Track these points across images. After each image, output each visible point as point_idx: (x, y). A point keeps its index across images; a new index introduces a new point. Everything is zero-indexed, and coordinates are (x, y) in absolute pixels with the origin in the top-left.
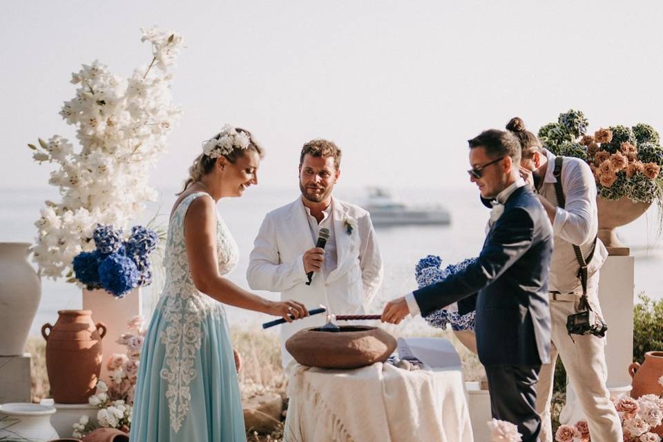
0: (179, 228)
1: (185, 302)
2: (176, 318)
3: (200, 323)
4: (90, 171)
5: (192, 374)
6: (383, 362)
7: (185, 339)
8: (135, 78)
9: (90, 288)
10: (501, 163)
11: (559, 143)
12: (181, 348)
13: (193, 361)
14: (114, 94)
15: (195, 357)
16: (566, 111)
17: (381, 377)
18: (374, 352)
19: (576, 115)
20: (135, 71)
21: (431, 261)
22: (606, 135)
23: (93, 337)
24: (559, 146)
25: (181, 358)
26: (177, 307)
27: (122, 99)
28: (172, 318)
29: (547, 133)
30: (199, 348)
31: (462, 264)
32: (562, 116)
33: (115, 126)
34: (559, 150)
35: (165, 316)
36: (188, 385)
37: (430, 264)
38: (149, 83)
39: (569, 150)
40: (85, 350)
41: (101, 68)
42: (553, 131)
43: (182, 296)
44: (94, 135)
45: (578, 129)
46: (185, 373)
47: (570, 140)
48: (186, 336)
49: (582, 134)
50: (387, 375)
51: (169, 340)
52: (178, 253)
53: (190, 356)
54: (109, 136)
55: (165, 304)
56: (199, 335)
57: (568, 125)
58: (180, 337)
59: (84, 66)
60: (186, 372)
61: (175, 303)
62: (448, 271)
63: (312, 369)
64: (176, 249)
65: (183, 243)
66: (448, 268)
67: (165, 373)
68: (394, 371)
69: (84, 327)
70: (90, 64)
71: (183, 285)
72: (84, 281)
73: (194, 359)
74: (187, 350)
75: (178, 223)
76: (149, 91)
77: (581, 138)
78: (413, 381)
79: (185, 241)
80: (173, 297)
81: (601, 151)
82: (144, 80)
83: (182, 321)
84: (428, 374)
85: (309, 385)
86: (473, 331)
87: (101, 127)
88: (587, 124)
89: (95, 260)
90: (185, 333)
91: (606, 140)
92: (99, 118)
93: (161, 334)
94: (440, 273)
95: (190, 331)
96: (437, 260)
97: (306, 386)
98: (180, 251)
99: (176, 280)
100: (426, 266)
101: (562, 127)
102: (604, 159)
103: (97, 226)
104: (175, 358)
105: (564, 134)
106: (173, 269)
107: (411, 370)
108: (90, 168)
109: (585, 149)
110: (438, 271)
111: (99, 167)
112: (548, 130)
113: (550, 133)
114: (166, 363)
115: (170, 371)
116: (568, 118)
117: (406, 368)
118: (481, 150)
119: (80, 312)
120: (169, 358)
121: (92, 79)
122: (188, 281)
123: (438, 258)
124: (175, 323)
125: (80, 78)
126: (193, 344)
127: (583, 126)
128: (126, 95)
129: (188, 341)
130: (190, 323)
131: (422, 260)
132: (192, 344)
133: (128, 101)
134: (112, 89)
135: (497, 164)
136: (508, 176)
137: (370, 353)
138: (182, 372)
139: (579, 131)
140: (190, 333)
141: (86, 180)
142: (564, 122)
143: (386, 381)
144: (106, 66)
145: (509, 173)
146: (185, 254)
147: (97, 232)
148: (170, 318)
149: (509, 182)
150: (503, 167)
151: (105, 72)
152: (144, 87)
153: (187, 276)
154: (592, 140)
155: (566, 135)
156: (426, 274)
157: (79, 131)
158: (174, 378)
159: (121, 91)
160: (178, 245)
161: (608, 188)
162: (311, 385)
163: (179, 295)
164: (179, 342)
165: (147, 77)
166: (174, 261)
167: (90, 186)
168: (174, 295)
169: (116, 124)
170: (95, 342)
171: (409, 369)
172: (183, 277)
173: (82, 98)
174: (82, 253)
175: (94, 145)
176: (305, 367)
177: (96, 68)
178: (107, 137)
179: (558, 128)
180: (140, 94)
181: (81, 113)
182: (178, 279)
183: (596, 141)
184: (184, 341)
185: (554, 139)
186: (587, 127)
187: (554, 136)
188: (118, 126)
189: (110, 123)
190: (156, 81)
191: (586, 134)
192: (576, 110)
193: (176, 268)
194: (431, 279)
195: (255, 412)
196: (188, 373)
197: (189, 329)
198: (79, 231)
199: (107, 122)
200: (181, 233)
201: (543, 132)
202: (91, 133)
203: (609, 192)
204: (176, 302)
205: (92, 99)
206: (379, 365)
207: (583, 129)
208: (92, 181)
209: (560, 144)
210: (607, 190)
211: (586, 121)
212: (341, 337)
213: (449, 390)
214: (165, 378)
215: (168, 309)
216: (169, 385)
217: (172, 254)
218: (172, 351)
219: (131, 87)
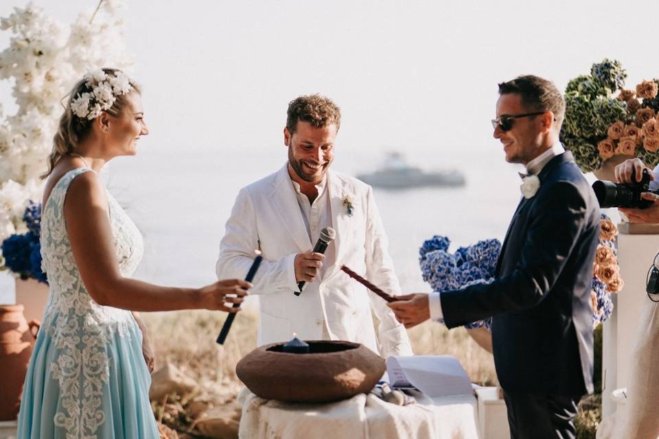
0: (58, 221)
1: (82, 320)
2: (70, 344)
3: (105, 346)
4: (24, 136)
5: (99, 417)
6: (367, 393)
7: (86, 370)
8: (79, 23)
9: (24, 277)
10: (540, 118)
11: (592, 98)
12: (82, 384)
13: (99, 399)
14: (53, 43)
15: (102, 394)
16: (600, 61)
17: (363, 415)
18: (354, 380)
19: (613, 65)
20: (80, 15)
21: (437, 242)
22: (650, 88)
23: (24, 339)
24: (592, 102)
25: (82, 396)
26: (72, 327)
27: (63, 49)
28: (65, 343)
29: (577, 87)
30: (107, 381)
31: (475, 246)
32: (596, 66)
33: (56, 81)
34: (592, 107)
35: (55, 341)
36: (95, 434)
37: (437, 246)
38: (97, 30)
39: (604, 107)
40: (14, 354)
41: (35, 11)
42: (584, 85)
43: (77, 312)
44: (30, 93)
45: (615, 82)
46: (90, 418)
47: (605, 95)
48: (87, 366)
49: (620, 88)
50: (371, 413)
51: (64, 373)
52: (62, 254)
53: (95, 393)
54: (49, 93)
55: (54, 324)
56: (107, 362)
57: (603, 76)
58: (79, 369)
59: (16, 9)
60: (91, 415)
61: (68, 323)
62: (458, 255)
63: (270, 403)
64: (58, 249)
65: (67, 241)
66: (458, 251)
67: (60, 419)
68: (381, 407)
69: (13, 326)
70: (23, 7)
71: (76, 295)
72: (14, 270)
73: (100, 396)
74: (90, 385)
75: (56, 216)
76: (95, 39)
77: (618, 92)
78: (407, 423)
79: (68, 238)
80: (64, 314)
81: (643, 107)
82: (89, 26)
83: (80, 346)
84: (428, 411)
85: (267, 424)
86: (489, 329)
87: (38, 83)
88: (625, 76)
89: (27, 244)
90: (85, 361)
91: (650, 94)
92: (34, 72)
93: (51, 367)
94: (449, 258)
95: (93, 358)
96: (445, 241)
97: (262, 426)
98: (65, 251)
99: (66, 290)
100: (432, 249)
101: (595, 80)
102: (648, 118)
103: (29, 203)
104: (74, 396)
105: (597, 88)
106: (59, 277)
107: (404, 405)
108: (24, 132)
109: (624, 106)
110: (445, 256)
111: (33, 131)
112: (578, 84)
113: (580, 87)
114: (61, 407)
115: (68, 416)
116: (602, 69)
117: (397, 402)
118: (515, 98)
119: (8, 308)
120: (65, 398)
121: (26, 24)
122: (81, 290)
123: (446, 239)
124: (71, 350)
125: (10, 22)
126: (98, 376)
127: (621, 78)
128: (68, 44)
129: (91, 372)
130: (92, 348)
131: (426, 242)
132: (96, 376)
133: (70, 51)
134: (53, 38)
135: (533, 119)
136: (545, 137)
137: (348, 382)
138: (84, 414)
139: (616, 84)
140: (92, 362)
141: (19, 146)
142: (597, 73)
143: (370, 422)
144: (42, 9)
145: (547, 133)
146: (71, 254)
147: (28, 210)
148: (63, 343)
149: (545, 147)
150: (542, 124)
151: (41, 15)
152: (89, 34)
153: (79, 283)
154: (633, 95)
155: (601, 89)
156: (431, 259)
157: (14, 88)
158: (73, 425)
159: (62, 40)
160: (61, 243)
161: (653, 153)
162: (270, 425)
163: (72, 311)
164: (78, 375)
165: (93, 22)
166: (58, 266)
167: (24, 154)
168: (66, 312)
169: (58, 78)
170: (26, 345)
171: (402, 403)
172: (75, 286)
173: (16, 48)
174: (13, 236)
175: (32, 104)
176: (262, 400)
177: (30, 11)
178: (45, 95)
179: (591, 81)
180: (85, 42)
181: (15, 65)
182: (68, 290)
183: (638, 96)
184: (85, 373)
185: (586, 94)
186: (625, 79)
187: (586, 90)
188: (60, 81)
189: (49, 78)
190: (104, 27)
191: (625, 88)
192: (611, 60)
193: (62, 276)
194: (437, 266)
195: (230, 423)
196: (94, 416)
197: (91, 355)
198: (6, 208)
199: (46, 77)
200: (62, 228)
201: (572, 86)
202: (25, 90)
203: (654, 158)
204: (69, 320)
205: (27, 49)
206: (361, 399)
207: (621, 81)
208: (25, 148)
209: (594, 100)
210: (652, 155)
211: (625, 73)
212: (308, 360)
213: (457, 431)
214: (61, 425)
215: (60, 331)
216: (67, 434)
217: (53, 257)
218: (69, 389)
219: (74, 35)
